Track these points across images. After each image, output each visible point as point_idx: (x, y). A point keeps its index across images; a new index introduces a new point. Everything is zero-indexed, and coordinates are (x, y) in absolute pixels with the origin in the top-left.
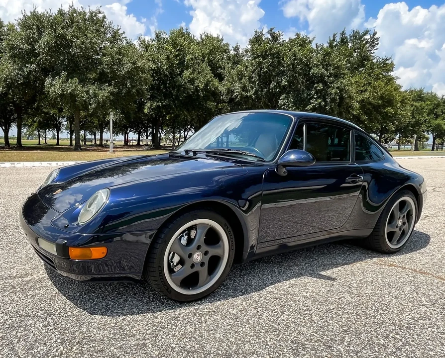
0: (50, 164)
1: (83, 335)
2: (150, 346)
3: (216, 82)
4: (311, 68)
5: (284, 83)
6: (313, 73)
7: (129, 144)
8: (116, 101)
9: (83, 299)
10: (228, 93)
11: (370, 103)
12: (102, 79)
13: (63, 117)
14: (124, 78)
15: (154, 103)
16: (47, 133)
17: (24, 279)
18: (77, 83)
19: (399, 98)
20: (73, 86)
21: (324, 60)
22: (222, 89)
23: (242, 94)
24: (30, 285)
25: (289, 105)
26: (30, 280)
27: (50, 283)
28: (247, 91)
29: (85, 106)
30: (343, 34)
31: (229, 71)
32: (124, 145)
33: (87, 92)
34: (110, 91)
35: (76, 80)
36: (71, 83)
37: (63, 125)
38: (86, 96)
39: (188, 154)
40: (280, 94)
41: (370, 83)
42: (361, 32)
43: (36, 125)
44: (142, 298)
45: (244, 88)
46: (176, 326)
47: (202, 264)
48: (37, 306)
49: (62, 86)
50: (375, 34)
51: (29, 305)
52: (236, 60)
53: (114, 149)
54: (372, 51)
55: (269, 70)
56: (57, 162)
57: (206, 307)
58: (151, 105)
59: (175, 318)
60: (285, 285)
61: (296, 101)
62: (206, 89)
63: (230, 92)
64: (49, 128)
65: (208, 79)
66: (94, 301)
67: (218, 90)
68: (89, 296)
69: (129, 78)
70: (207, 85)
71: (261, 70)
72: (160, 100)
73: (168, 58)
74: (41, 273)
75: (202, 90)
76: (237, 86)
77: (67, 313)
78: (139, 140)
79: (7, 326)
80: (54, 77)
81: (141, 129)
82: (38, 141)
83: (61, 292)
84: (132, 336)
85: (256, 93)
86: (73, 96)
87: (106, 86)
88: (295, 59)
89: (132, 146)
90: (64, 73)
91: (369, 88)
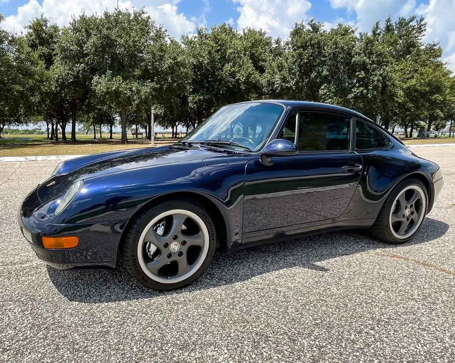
3: (257, 75)
4: (352, 57)
5: (325, 73)
6: (355, 62)
8: (158, 96)
10: (269, 85)
11: (416, 91)
12: (146, 75)
13: (116, 113)
15: (196, 96)
16: (102, 127)
18: (121, 81)
19: (448, 84)
20: (117, 83)
21: (366, 49)
22: (263, 81)
23: (282, 85)
25: (329, 94)
28: (288, 82)
29: (129, 101)
30: (388, 21)
31: (270, 62)
33: (131, 89)
34: (153, 87)
35: (119, 78)
36: (116, 81)
37: (116, 120)
38: (129, 93)
39: (185, 145)
40: (321, 83)
41: (416, 71)
42: (407, 19)
43: (91, 120)
44: (125, 285)
45: (284, 80)
47: (180, 254)
49: (107, 84)
50: (422, 20)
52: (277, 53)
53: (156, 142)
54: (419, 38)
55: (310, 60)
58: (193, 99)
60: (272, 276)
61: (337, 91)
62: (247, 82)
63: (271, 84)
64: (104, 123)
65: (249, 72)
67: (259, 83)
70: (248, 77)
71: (301, 61)
72: (202, 94)
73: (210, 53)
75: (244, 83)
76: (277, 78)
80: (100, 76)
81: (189, 122)
82: (94, 135)
85: (297, 83)
86: (117, 93)
87: (149, 82)
88: (336, 48)
90: (109, 72)
91: (416, 75)
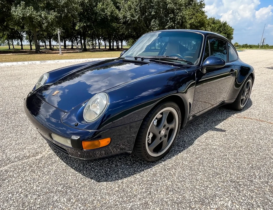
0: (24, 63)
1: (100, 203)
2: (151, 203)
3: (117, 11)
4: (167, 5)
5: (153, 13)
6: (169, 7)
7: (66, 47)
8: (59, 22)
9: (86, 169)
11: (194, 25)
12: (49, 7)
13: (24, 32)
14: (63, 7)
15: (81, 23)
16: (14, 42)
17: (37, 157)
18: (33, 10)
19: (207, 22)
20: (30, 11)
22: (121, 16)
23: (131, 19)
24: (43, 163)
25: (156, 25)
26: (41, 158)
27: (58, 158)
28: (134, 17)
29: (40, 24)
31: (123, 5)
32: (64, 49)
33: (40, 16)
34: (55, 15)
35: (31, 7)
36: (29, 9)
37: (24, 37)
38: (39, 19)
39: (137, 59)
40: (152, 19)
41: (194, 14)
43: (6, 37)
44: (126, 161)
45: (132, 15)
46: (159, 182)
47: (165, 135)
48: (55, 181)
49: (22, 11)
51: (49, 181)
55: (145, 5)
56: (28, 62)
57: (169, 162)
58: (80, 25)
59: (155, 175)
61: (160, 24)
62: (111, 15)
63: (125, 17)
64: (15, 39)
65: (112, 10)
66: (95, 170)
67: (118, 16)
68: (90, 166)
69: (66, 7)
70: (112, 13)
71: (141, 5)
72: (85, 22)
74: (47, 149)
75: (110, 16)
76: (128, 14)
77: (80, 184)
78: (72, 46)
79: (38, 206)
80: (16, 6)
81: (73, 39)
82: (8, 47)
83: (68, 165)
84: (134, 197)
85: (139, 18)
86: (31, 18)
87: (53, 12)
89: (69, 49)
90: (23, 3)
91: (194, 17)
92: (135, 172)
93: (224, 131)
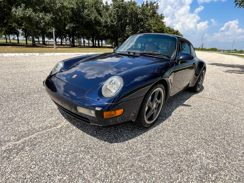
0: (25, 54)
1: (116, 158)
2: (152, 156)
3: (99, 17)
7: (57, 44)
9: (99, 134)
10: (105, 23)
13: (20, 29)
14: (57, 10)
16: (11, 36)
17: (57, 127)
18: (32, 11)
19: (165, 30)
20: (29, 12)
21: (142, 12)
22: (102, 20)
24: (64, 131)
25: (130, 30)
26: (61, 127)
27: (74, 127)
28: (113, 22)
30: (147, 2)
31: (103, 12)
33: (38, 16)
34: (51, 17)
35: (30, 9)
37: (20, 33)
38: (38, 19)
39: (130, 53)
40: (126, 25)
41: (157, 23)
42: (153, 2)
44: (127, 128)
45: (112, 21)
46: (154, 141)
47: (156, 109)
48: (78, 144)
49: (23, 12)
50: (158, 4)
51: (72, 144)
52: (107, 8)
53: (56, 47)
54: (157, 11)
55: (122, 14)
56: (29, 54)
57: (158, 128)
58: (70, 26)
59: (150, 137)
61: (133, 29)
63: (106, 22)
65: (96, 16)
66: (106, 135)
67: (100, 21)
68: (101, 132)
69: (60, 11)
70: (95, 18)
71: (118, 14)
72: (74, 24)
73: (77, 3)
74: (64, 121)
75: (94, 20)
76: (109, 20)
77: (97, 145)
79: (69, 163)
81: (62, 37)
82: (6, 40)
83: (84, 132)
84: (140, 152)
85: (117, 24)
86: (30, 18)
88: (132, 11)
90: (23, 5)
91: (157, 25)
92: (135, 136)
93: (190, 106)
